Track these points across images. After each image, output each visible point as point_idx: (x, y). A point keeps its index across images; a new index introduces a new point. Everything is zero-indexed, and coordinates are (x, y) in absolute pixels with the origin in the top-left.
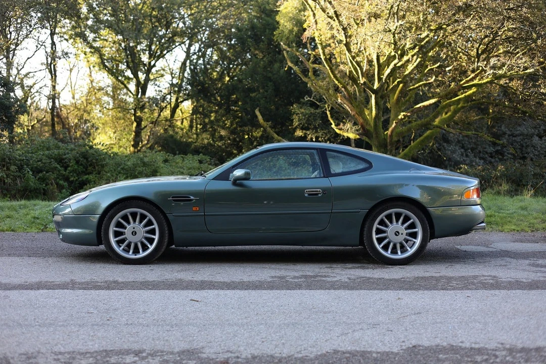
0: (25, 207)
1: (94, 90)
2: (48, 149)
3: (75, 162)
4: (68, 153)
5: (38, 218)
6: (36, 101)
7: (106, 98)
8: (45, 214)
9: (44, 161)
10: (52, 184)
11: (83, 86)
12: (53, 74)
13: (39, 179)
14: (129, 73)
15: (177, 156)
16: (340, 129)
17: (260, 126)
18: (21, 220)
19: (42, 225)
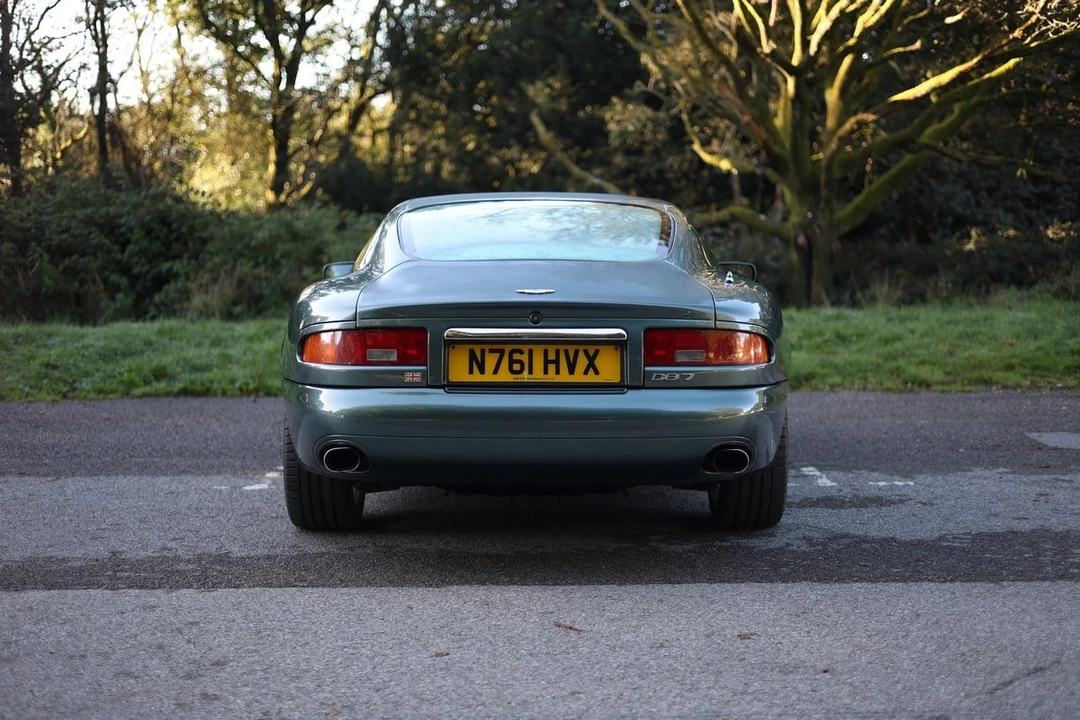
0: (28, 339)
1: (189, 75)
2: (85, 204)
3: (142, 233)
4: (126, 215)
5: (55, 367)
6: (70, 99)
7: (211, 92)
8: (72, 355)
9: (74, 231)
10: (94, 282)
11: (163, 65)
12: (102, 41)
13: (65, 270)
14: (260, 39)
15: (363, 218)
16: (712, 153)
17: (541, 147)
18: (18, 371)
19: (65, 382)
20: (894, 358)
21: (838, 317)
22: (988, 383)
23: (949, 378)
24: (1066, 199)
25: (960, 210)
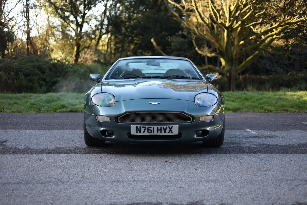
0: (25, 97)
1: (51, 27)
2: (32, 62)
3: (49, 70)
4: (44, 65)
5: (34, 104)
7: (57, 33)
8: (38, 101)
9: (30, 69)
10: (36, 83)
11: (44, 26)
12: (28, 18)
13: (28, 80)
16: (201, 51)
18: (24, 105)
19: (38, 108)
20: (261, 104)
21: (244, 94)
22: (287, 111)
23: (276, 109)
24: (297, 65)
25: (268, 68)
